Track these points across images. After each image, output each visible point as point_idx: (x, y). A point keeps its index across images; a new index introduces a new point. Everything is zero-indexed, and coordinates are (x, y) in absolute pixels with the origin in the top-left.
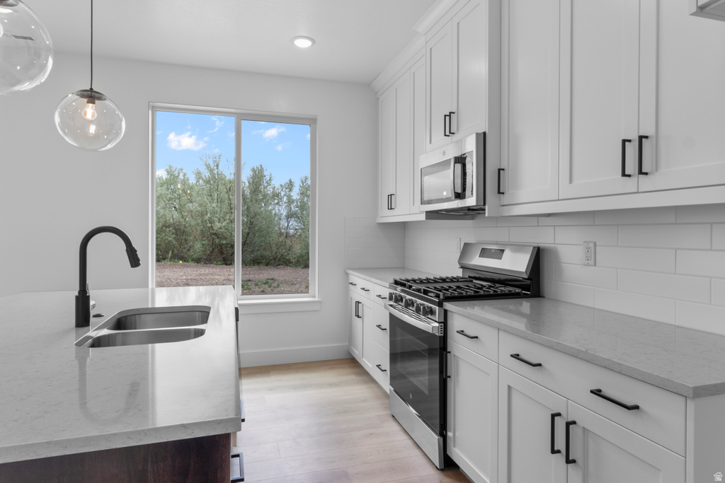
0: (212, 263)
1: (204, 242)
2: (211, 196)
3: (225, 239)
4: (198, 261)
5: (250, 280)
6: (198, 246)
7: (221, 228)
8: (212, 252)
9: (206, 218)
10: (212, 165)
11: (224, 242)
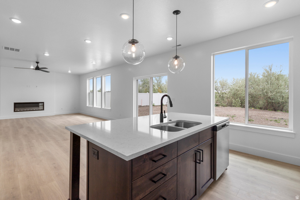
0: (267, 110)
1: (264, 101)
2: (267, 82)
3: (275, 100)
4: (261, 108)
5: (282, 119)
6: (261, 102)
7: (271, 95)
8: (268, 105)
9: (264, 91)
10: (268, 70)
11: (274, 101)
